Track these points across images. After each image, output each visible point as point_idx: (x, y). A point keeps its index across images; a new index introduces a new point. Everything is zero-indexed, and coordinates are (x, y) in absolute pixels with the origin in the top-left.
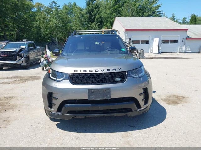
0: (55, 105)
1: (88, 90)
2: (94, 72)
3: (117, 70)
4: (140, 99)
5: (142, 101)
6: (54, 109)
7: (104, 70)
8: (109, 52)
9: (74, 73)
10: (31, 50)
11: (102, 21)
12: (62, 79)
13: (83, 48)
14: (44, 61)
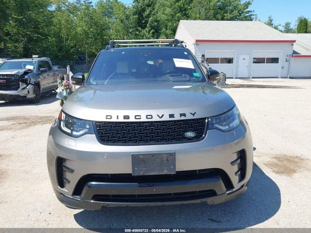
0: (69, 182)
1: (132, 155)
2: (144, 119)
3: (189, 117)
4: (232, 172)
5: (236, 175)
6: (67, 190)
7: (163, 115)
8: (171, 78)
9: (105, 122)
10: (43, 72)
11: (158, 26)
12: (81, 132)
13: (126, 71)
14: (63, 90)
